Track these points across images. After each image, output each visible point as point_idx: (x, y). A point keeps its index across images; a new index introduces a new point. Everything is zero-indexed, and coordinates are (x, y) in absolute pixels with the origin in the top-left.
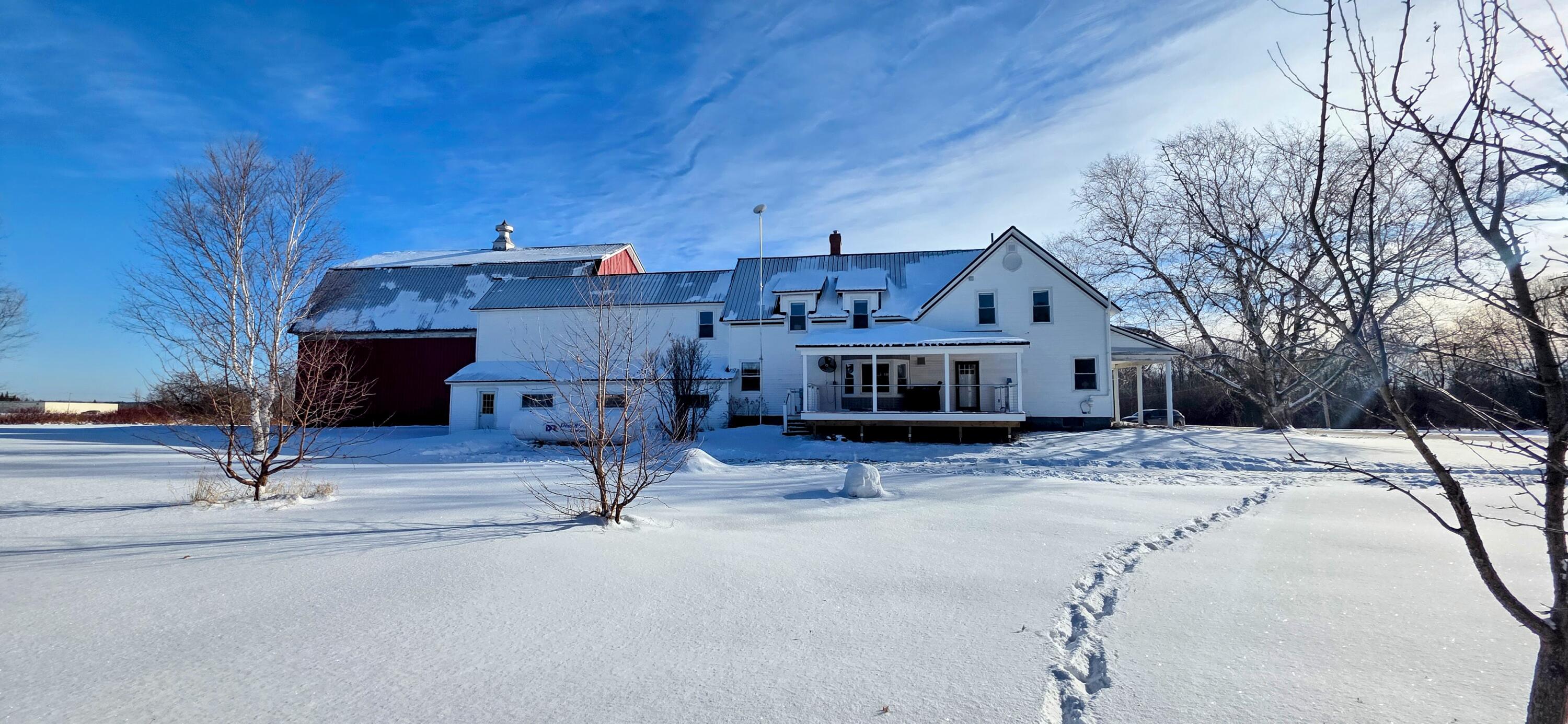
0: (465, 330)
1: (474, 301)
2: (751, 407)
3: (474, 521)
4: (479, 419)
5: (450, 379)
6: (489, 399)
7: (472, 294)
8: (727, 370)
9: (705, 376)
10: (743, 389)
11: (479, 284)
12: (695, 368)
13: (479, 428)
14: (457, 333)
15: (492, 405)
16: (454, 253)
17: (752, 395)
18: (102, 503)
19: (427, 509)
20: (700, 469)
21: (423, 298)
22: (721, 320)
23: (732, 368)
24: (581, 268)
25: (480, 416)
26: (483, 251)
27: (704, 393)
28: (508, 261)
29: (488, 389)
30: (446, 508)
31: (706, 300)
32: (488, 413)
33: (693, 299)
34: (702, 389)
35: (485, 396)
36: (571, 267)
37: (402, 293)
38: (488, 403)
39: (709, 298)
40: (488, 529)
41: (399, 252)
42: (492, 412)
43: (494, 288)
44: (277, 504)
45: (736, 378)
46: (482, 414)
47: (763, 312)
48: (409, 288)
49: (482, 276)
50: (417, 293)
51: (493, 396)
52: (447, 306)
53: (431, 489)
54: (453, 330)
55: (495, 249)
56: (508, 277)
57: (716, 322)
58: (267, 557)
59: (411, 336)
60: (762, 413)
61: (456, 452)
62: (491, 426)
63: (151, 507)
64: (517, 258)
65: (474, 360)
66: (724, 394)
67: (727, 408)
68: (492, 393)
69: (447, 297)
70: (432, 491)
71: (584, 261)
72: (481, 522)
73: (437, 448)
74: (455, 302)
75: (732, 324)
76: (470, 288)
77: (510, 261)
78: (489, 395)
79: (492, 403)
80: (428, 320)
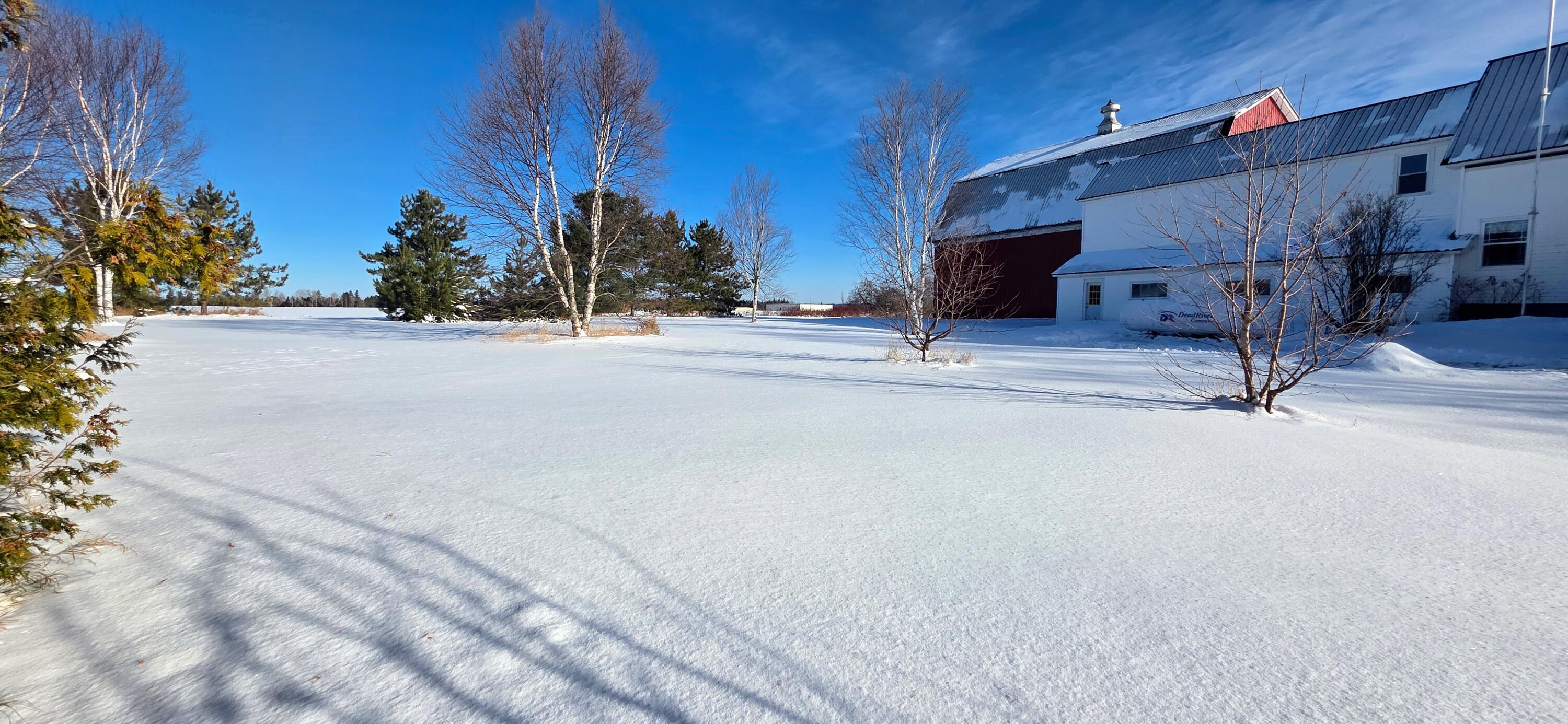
0: (1070, 223)
1: (1079, 192)
2: (1502, 291)
3: (1097, 392)
4: (1086, 311)
5: (1056, 272)
6: (1095, 290)
7: (1076, 185)
8: (1453, 237)
9: (1408, 245)
10: (1485, 264)
11: (1084, 174)
12: (1390, 235)
13: (1086, 319)
14: (1062, 227)
15: (1099, 296)
16: (1058, 146)
17: (1506, 273)
18: (841, 356)
19: (1050, 379)
20: (1395, 369)
21: (1030, 197)
22: (1445, 162)
23: (1462, 233)
24: (1206, 133)
25: (1087, 307)
26: (1087, 138)
27: (1405, 271)
28: (1114, 143)
29: (1094, 280)
30: (1067, 380)
31: (1416, 137)
32: (1094, 304)
33: (1387, 141)
34: (1400, 266)
35: (1091, 287)
36: (1191, 134)
37: (1012, 194)
38: (1094, 294)
39: (1422, 131)
40: (1111, 400)
41: (1007, 157)
42: (1098, 303)
43: (1101, 174)
44: (936, 365)
45: (1471, 247)
46: (1090, 306)
47: (1545, 136)
48: (1017, 189)
49: (1087, 164)
50: (1025, 193)
51: (1099, 287)
52: (1053, 201)
53: (1049, 365)
54: (1059, 225)
55: (1099, 134)
56: (1114, 161)
57: (1433, 168)
58: (939, 397)
59: (1020, 235)
60: (1528, 299)
61: (1066, 338)
62: (1097, 317)
63: (866, 361)
64: (1124, 138)
65: (1080, 253)
66: (1444, 271)
67: (1448, 293)
68: (1099, 284)
69: (1052, 192)
70: (1050, 366)
71: (1208, 125)
72: (1104, 394)
73: (1048, 335)
74: (1060, 196)
75: (1467, 167)
76: (1074, 180)
77: (1117, 143)
78: (1095, 287)
79: (1099, 294)
80: (1035, 218)
